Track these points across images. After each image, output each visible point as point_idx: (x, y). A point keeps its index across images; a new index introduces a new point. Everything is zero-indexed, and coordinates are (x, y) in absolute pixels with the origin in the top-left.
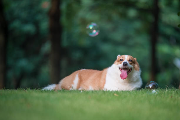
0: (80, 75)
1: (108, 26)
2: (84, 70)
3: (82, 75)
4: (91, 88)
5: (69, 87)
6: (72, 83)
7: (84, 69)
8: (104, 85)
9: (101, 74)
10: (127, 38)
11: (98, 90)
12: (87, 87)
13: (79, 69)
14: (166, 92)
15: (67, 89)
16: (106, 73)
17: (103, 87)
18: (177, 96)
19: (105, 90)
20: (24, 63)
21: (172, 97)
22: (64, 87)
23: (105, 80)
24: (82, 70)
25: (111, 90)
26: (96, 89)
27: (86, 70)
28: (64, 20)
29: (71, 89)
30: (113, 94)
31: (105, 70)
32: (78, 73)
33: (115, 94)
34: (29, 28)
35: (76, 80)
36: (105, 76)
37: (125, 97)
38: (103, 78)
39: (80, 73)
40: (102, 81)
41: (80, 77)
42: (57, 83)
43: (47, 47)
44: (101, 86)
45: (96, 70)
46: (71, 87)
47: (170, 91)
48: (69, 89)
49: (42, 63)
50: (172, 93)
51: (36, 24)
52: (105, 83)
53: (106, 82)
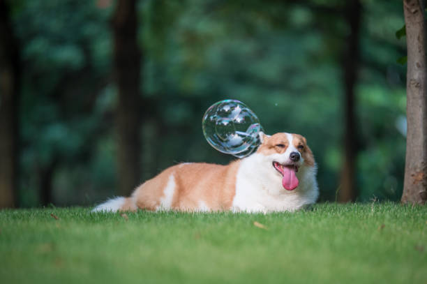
0: (179, 177)
1: (245, 47)
2: (187, 164)
3: (182, 177)
4: (203, 206)
5: (154, 203)
6: (162, 194)
7: (186, 162)
8: (232, 199)
9: (225, 174)
10: (290, 72)
11: (219, 211)
12: (195, 204)
13: (175, 164)
14: (370, 214)
15: (149, 209)
16: (235, 172)
17: (230, 204)
18: (394, 225)
19: (234, 211)
20: (58, 134)
21: (383, 227)
22: (142, 204)
23: (234, 187)
24: (181, 166)
25: (249, 211)
26: (215, 210)
27: (191, 164)
28: (146, 35)
29: (158, 208)
30: (252, 223)
31: (234, 165)
32: (174, 172)
33: (257, 224)
34: (69, 55)
35: (170, 188)
36: (235, 178)
37: (278, 231)
38: (229, 181)
39: (177, 172)
40: (227, 191)
41: (179, 181)
42: (127, 193)
43: (109, 98)
44: (226, 201)
45: (213, 163)
46: (158, 204)
47: (379, 213)
48: (154, 210)
49: (100, 132)
50: (383, 217)
51: (85, 45)
52: (234, 194)
53: (237, 192)
